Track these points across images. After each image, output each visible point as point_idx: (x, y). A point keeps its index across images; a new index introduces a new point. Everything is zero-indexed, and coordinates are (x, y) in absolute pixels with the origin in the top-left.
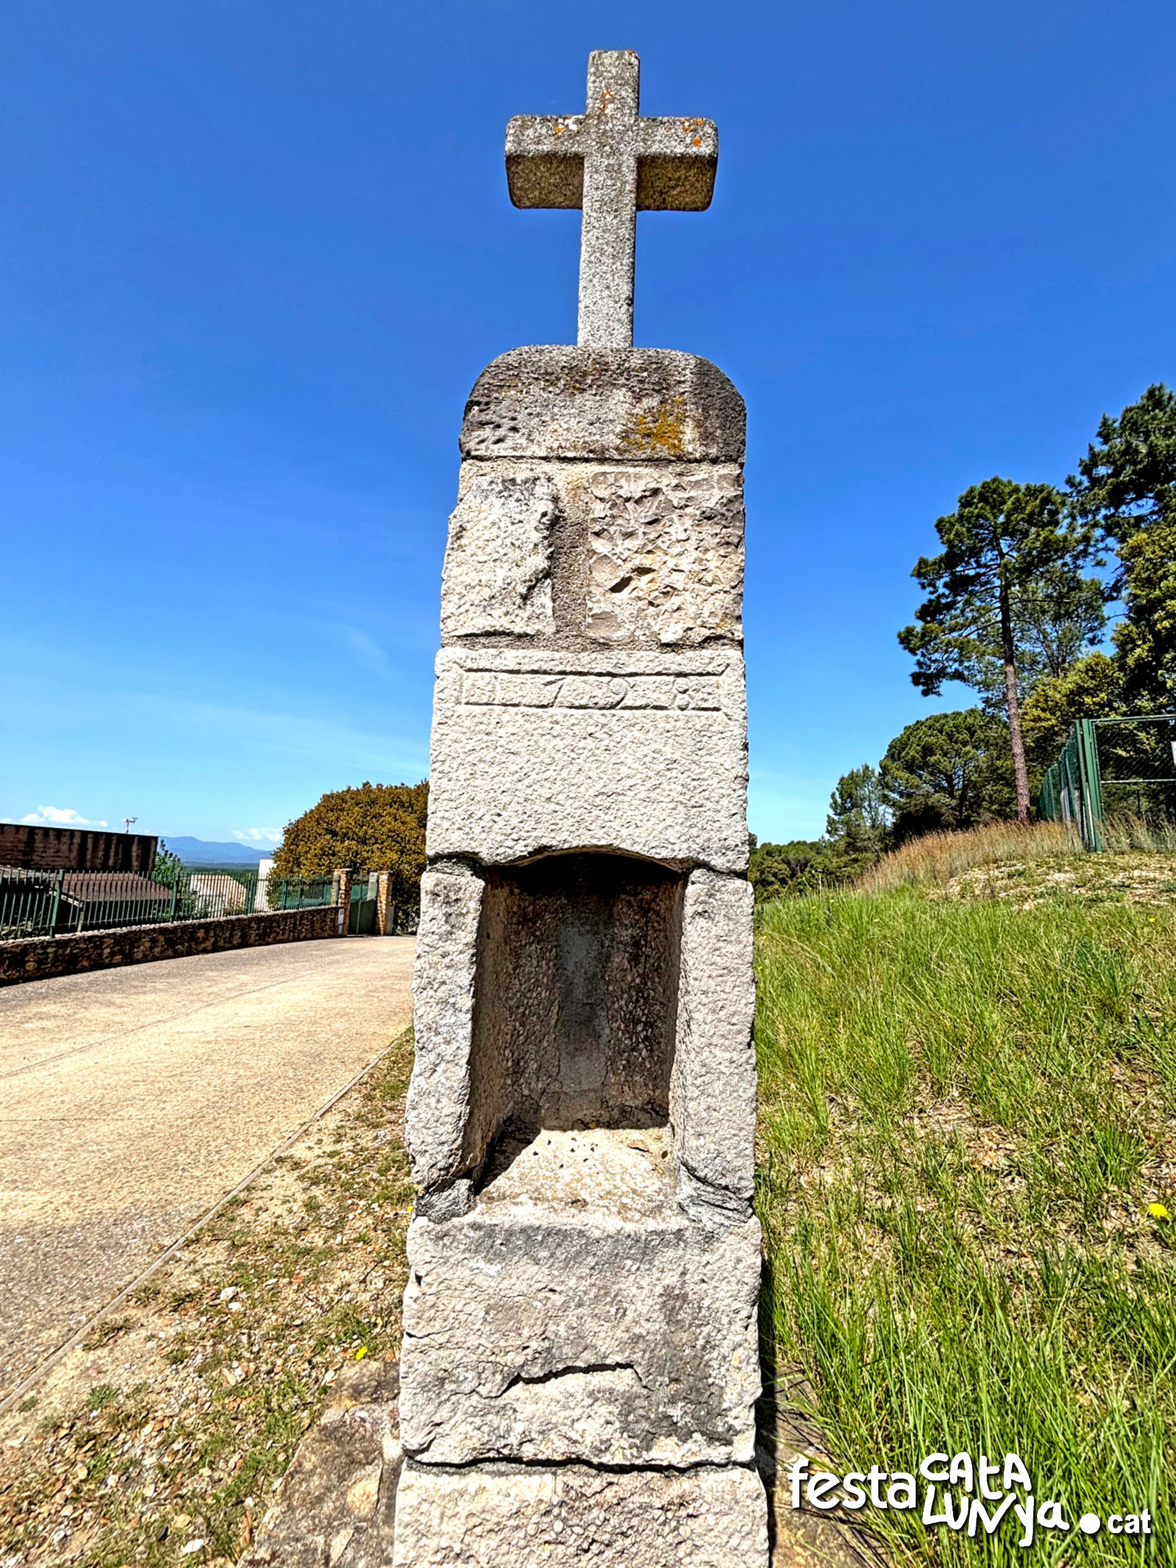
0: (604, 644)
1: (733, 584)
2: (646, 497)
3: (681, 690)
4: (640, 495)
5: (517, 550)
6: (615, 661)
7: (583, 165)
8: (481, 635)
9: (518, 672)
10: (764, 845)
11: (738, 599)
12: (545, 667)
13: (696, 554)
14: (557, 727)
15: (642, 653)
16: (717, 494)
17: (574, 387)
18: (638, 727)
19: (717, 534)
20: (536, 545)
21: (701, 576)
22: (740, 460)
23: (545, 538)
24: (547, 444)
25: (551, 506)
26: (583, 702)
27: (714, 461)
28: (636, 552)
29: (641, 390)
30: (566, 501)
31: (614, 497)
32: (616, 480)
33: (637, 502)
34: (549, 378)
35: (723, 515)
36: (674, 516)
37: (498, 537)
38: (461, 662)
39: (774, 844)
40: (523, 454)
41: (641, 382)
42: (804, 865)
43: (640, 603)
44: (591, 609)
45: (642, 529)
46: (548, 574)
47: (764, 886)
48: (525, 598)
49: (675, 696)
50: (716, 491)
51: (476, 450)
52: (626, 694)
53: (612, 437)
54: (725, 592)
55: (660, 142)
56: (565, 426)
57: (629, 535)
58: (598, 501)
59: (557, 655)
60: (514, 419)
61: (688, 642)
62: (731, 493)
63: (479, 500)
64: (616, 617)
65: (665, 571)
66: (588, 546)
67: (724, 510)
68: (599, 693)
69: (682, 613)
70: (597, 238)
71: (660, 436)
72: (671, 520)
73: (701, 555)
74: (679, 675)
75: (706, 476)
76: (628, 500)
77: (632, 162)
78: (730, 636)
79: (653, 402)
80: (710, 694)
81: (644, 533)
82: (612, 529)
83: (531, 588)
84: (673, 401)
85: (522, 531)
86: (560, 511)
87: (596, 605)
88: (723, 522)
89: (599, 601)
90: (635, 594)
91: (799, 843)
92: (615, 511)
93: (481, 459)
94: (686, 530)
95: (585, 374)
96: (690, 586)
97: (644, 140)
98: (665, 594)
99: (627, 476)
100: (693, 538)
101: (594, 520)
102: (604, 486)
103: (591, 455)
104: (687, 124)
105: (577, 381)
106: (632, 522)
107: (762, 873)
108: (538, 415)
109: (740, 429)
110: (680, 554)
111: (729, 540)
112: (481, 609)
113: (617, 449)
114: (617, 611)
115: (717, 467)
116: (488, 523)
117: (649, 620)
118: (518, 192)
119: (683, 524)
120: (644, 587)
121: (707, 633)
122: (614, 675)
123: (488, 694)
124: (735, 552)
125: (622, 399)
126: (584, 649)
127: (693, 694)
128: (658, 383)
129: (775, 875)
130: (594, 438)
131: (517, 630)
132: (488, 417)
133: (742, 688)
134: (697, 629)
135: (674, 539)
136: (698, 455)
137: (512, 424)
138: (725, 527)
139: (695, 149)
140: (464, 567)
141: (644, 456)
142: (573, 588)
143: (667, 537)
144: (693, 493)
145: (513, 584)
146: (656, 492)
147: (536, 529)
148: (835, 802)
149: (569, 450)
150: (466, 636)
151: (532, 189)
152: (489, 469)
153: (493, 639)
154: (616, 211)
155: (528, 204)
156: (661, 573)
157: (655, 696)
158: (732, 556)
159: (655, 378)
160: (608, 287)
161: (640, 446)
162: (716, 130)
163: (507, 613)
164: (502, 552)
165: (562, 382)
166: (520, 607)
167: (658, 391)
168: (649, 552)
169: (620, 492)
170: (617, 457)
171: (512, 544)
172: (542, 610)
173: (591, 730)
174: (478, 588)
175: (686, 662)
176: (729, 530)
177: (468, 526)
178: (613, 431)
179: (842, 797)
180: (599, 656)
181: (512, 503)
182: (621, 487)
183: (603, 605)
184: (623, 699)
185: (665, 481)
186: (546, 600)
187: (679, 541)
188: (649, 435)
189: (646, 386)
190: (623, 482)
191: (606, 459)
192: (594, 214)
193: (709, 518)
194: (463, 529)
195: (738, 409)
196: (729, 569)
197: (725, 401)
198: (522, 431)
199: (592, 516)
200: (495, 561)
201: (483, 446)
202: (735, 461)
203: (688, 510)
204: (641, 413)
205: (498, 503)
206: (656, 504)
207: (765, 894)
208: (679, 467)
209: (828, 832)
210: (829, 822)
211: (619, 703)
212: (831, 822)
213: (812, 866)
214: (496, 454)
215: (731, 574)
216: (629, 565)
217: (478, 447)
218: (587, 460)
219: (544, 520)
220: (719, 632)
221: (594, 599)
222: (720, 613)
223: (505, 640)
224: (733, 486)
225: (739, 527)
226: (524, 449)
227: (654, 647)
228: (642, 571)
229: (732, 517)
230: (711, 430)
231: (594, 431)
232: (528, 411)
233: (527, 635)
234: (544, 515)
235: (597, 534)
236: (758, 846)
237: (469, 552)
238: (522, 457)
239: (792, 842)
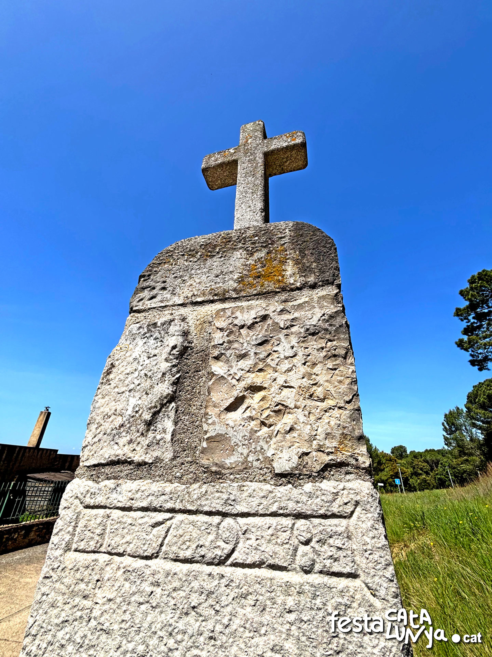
0: (216, 473)
1: (347, 399)
2: (257, 323)
3: (303, 539)
4: (251, 322)
5: (149, 380)
6: (225, 496)
7: (237, 163)
8: (107, 464)
9: (129, 509)
10: (411, 452)
11: (356, 415)
12: (156, 504)
13: (303, 370)
14: (158, 591)
15: (254, 485)
16: (318, 313)
17: (207, 256)
18: (251, 600)
19: (322, 348)
20: (164, 374)
21: (312, 390)
22: (336, 282)
23: (174, 366)
24: (184, 295)
25: (181, 339)
26: (188, 554)
27: (313, 287)
28: (248, 371)
29: (253, 248)
30: (194, 334)
31: (231, 326)
32: (232, 313)
33: (249, 328)
34: (191, 253)
35: (326, 330)
36: (281, 336)
37: (136, 370)
38: (82, 497)
39: (417, 451)
40: (167, 304)
41: (253, 243)
42: (437, 463)
43: (253, 423)
44: (206, 432)
45: (253, 350)
46: (172, 398)
47: (416, 476)
48: (149, 424)
49: (296, 550)
50: (317, 310)
51: (136, 306)
52: (237, 543)
53: (231, 282)
54: (340, 408)
55: (275, 144)
56: (198, 281)
57: (243, 356)
58: (219, 331)
59: (169, 487)
60: (164, 282)
61: (305, 471)
62: (332, 309)
63: (128, 342)
64: (229, 439)
65: (275, 388)
66: (208, 369)
67: (326, 325)
68: (207, 540)
69: (295, 434)
70: (244, 187)
71: (267, 276)
72: (279, 340)
73: (309, 369)
74: (299, 516)
75: (307, 299)
76: (242, 327)
77: (261, 155)
78: (354, 462)
79: (262, 254)
80: (340, 549)
81: (255, 353)
82: (228, 353)
83: (155, 414)
84: (276, 251)
85: (154, 363)
86: (189, 343)
87: (211, 427)
88: (328, 336)
89: (214, 423)
90: (248, 414)
91: (430, 450)
92: (231, 338)
93: (139, 311)
94: (292, 347)
95: (215, 246)
96: (301, 403)
97: (267, 146)
98: (277, 412)
99: (242, 309)
100: (300, 354)
101: (214, 346)
102: (223, 319)
103: (216, 298)
104: (288, 135)
105: (209, 251)
106: (245, 345)
107: (414, 468)
108: (181, 277)
109: (332, 260)
110: (289, 370)
111: (336, 352)
112: (111, 438)
113: (235, 290)
114: (231, 432)
115: (316, 291)
116: (131, 359)
117: (262, 443)
118: (210, 183)
119: (289, 342)
120: (256, 407)
121: (327, 459)
122: (225, 515)
123: (97, 538)
124: (344, 364)
125: (239, 256)
126: (195, 480)
127: (317, 546)
128: (266, 241)
129: (421, 469)
130: (218, 286)
131: (137, 458)
132: (148, 284)
133: (383, 541)
134: (314, 454)
135: (282, 357)
136: (298, 284)
137: (163, 285)
138: (330, 341)
139: (293, 142)
140: (107, 398)
141: (255, 292)
142: (193, 409)
143: (276, 355)
144: (296, 315)
145: (140, 412)
146: (265, 318)
147: (166, 360)
148: (445, 428)
149: (199, 296)
150: (95, 466)
151: (217, 180)
152: (143, 318)
153: (117, 468)
154: (253, 175)
155: (216, 188)
156: (272, 390)
157: (270, 548)
158: (341, 368)
159: (263, 239)
160: (250, 207)
161: (251, 285)
162: (304, 133)
163: (130, 442)
164: (137, 382)
165: (199, 254)
166: (142, 434)
167: (265, 247)
168: (261, 370)
169: (236, 322)
170: (235, 296)
171: (146, 375)
172: (163, 435)
173: (195, 600)
174: (113, 417)
175: (304, 498)
176: (335, 343)
177: (117, 363)
178: (232, 279)
179: (448, 425)
180: (211, 489)
181: (152, 341)
182: (236, 318)
183: (217, 427)
184: (233, 551)
185: (272, 308)
186: (169, 425)
187: (287, 358)
188: (259, 277)
189: (257, 245)
190: (238, 314)
191: (226, 299)
192: (242, 179)
193: (313, 334)
194: (113, 366)
195: (328, 246)
196: (340, 382)
197: (317, 243)
198: (168, 289)
199: (213, 344)
200: (130, 391)
201: (141, 303)
202: (332, 283)
203: (293, 329)
204: (253, 263)
205: (140, 342)
206: (265, 327)
207: (419, 481)
208: (284, 296)
209: (446, 444)
210: (445, 439)
211: (229, 556)
212: (446, 439)
213: (441, 464)
214: (149, 307)
215: (344, 387)
216: (243, 384)
217: (137, 304)
218: (212, 302)
219: (174, 352)
220: (340, 458)
221: (210, 421)
222: (338, 433)
223: (126, 469)
224: (333, 303)
225: (344, 339)
226: (168, 301)
227: (269, 476)
228: (255, 389)
229: (335, 331)
230: (308, 265)
231: (219, 281)
232: (175, 275)
233: (146, 463)
234: (174, 347)
235: (217, 358)
236: (408, 452)
237: (113, 385)
238: (166, 306)
239: (426, 450)
